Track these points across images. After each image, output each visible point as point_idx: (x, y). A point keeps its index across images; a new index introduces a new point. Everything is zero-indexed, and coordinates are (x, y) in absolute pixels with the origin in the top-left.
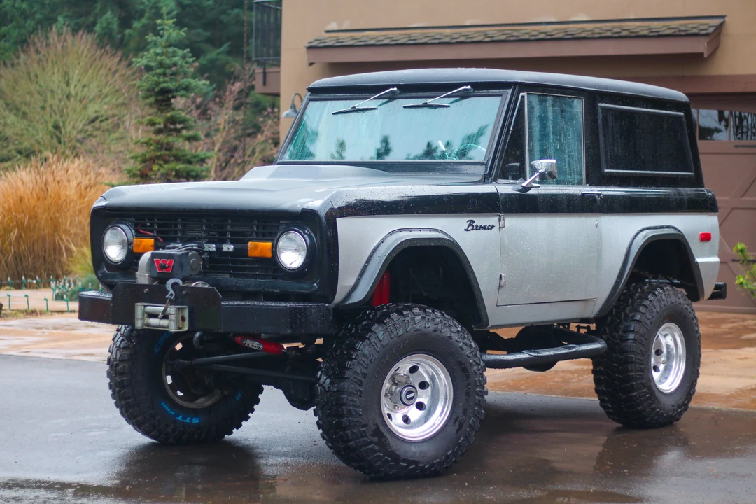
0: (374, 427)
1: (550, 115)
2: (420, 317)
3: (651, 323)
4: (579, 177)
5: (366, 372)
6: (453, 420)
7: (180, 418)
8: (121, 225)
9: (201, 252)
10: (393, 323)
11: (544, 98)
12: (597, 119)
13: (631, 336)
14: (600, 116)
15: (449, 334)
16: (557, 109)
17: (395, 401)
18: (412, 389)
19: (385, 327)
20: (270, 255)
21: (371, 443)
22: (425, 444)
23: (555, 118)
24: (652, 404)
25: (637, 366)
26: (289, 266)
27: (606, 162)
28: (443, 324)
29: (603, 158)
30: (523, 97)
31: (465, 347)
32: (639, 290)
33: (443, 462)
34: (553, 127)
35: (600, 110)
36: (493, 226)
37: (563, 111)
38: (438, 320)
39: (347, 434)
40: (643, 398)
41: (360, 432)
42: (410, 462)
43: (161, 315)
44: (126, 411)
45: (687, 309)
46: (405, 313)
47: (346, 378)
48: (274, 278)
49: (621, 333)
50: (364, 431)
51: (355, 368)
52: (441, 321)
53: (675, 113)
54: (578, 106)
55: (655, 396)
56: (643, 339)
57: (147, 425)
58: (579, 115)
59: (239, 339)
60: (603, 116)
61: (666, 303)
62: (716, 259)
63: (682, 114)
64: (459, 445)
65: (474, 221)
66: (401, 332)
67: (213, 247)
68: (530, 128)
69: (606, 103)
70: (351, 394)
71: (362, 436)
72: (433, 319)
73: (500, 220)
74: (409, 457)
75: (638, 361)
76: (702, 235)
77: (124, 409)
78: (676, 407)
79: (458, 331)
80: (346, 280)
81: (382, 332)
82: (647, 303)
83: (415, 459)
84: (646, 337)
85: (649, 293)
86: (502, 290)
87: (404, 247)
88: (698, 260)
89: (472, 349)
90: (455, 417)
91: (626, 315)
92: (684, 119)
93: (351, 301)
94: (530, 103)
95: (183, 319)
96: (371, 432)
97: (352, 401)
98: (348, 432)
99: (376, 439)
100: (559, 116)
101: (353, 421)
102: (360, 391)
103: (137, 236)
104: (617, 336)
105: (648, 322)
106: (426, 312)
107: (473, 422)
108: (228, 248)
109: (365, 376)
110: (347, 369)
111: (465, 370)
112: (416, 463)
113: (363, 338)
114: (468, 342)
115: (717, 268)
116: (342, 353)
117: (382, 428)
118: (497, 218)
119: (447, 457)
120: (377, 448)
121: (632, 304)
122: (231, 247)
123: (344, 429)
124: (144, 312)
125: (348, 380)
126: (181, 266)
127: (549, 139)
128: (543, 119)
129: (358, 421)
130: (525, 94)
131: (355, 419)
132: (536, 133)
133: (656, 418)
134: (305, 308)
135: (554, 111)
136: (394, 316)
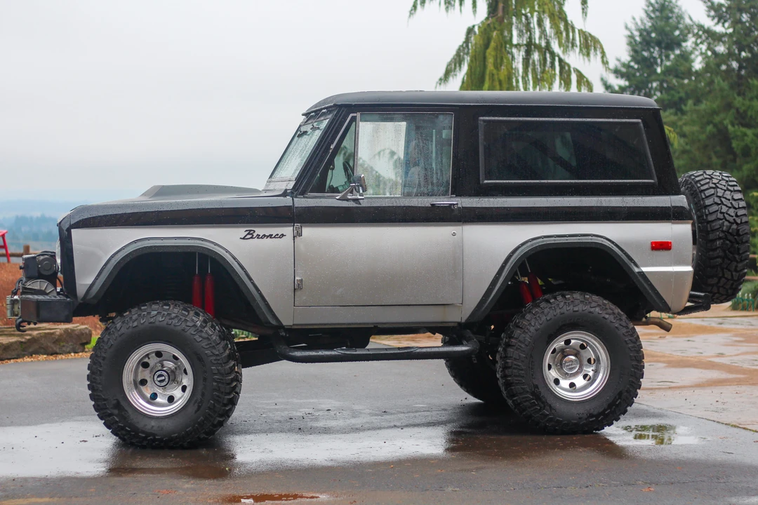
0: (115, 402)
2: (156, 312)
4: (441, 189)
6: (193, 402)
10: (131, 316)
11: (389, 116)
12: (478, 132)
14: (482, 129)
15: (183, 328)
18: (164, 373)
19: (124, 319)
21: (112, 414)
22: (166, 420)
27: (488, 173)
30: (354, 117)
33: (183, 437)
35: (482, 124)
36: (282, 235)
37: (419, 127)
41: (102, 404)
46: (142, 308)
50: (105, 404)
53: (625, 120)
54: (445, 121)
60: (487, 129)
62: (687, 269)
63: (640, 121)
64: (199, 424)
65: (254, 231)
66: (135, 324)
69: (494, 116)
73: (295, 230)
80: (84, 280)
81: (120, 324)
86: (298, 293)
87: (140, 253)
88: (643, 269)
90: (195, 399)
92: (641, 125)
93: (89, 296)
96: (111, 406)
99: (116, 412)
106: (162, 308)
111: (201, 359)
112: (154, 435)
114: (205, 336)
117: (123, 403)
118: (290, 228)
119: (187, 433)
120: (117, 419)
129: (100, 396)
130: (358, 114)
131: (97, 394)
136: (133, 310)
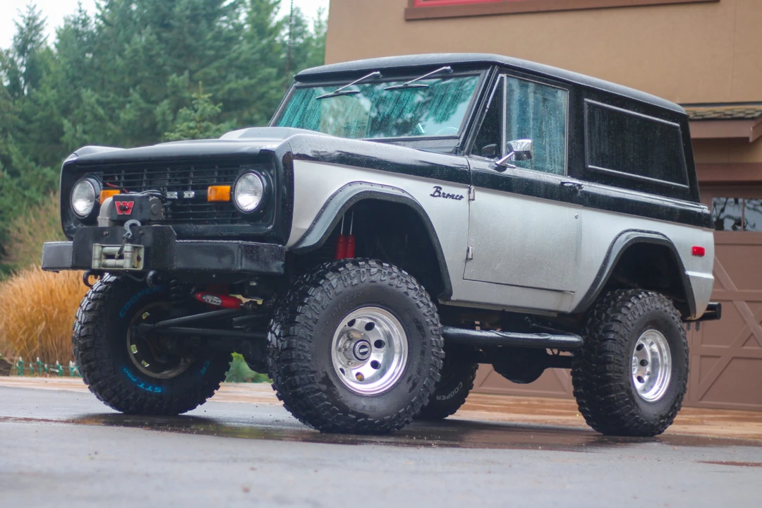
0: (323, 375)
1: (531, 100)
2: (376, 270)
3: (633, 325)
4: (560, 168)
5: (317, 317)
6: (406, 379)
7: (142, 386)
8: (89, 179)
9: (163, 199)
10: (348, 272)
11: (525, 83)
12: (583, 114)
13: (612, 336)
14: (586, 112)
15: (405, 290)
16: (539, 96)
17: (349, 357)
18: (366, 344)
19: (339, 275)
20: (227, 198)
21: (319, 390)
22: (377, 399)
23: (536, 106)
24: (631, 409)
25: (616, 366)
26: (245, 208)
27: (591, 158)
28: (400, 279)
29: (587, 153)
30: (502, 78)
31: (421, 305)
32: (623, 294)
33: (394, 419)
34: (534, 113)
35: (586, 106)
36: (462, 197)
37: (545, 100)
38: (394, 275)
39: (295, 380)
40: (621, 402)
41: (308, 378)
42: (360, 415)
43: (117, 255)
44: (88, 376)
45: (673, 318)
46: (360, 263)
47: (297, 322)
48: (233, 222)
49: (600, 332)
50: (313, 377)
51: (306, 313)
52: (398, 276)
53: (670, 123)
54: (563, 98)
55: (634, 401)
56: (623, 340)
57: (108, 390)
58: (563, 107)
59: (200, 295)
60: (589, 112)
61: (650, 307)
62: (710, 276)
63: (678, 125)
64: (412, 404)
65: (441, 188)
66: (355, 282)
67: (175, 195)
68: (508, 110)
69: (593, 99)
70: (301, 338)
71: (310, 383)
72: (390, 273)
73: (470, 192)
74: (359, 409)
75: (617, 362)
76: (694, 248)
77: (86, 374)
78: (658, 417)
79: (416, 288)
80: (300, 223)
81: (336, 280)
82: (630, 305)
83: (366, 413)
84: (626, 338)
85: (631, 296)
86: (468, 264)
87: (362, 197)
88: (689, 273)
89: (429, 309)
90: (408, 375)
91: (607, 316)
92: (680, 130)
93: (305, 244)
94: (509, 86)
95: (139, 259)
96: (320, 380)
97: (301, 345)
98: (297, 377)
99: (324, 387)
100: (541, 104)
101: (302, 367)
102: (310, 336)
103: (104, 189)
104: (596, 336)
105: (629, 323)
106: (382, 266)
107: (427, 382)
108: (190, 194)
109: (316, 322)
110: (299, 314)
111: (420, 328)
112: (366, 416)
113: (317, 285)
114: (425, 301)
115: (711, 286)
116: (295, 298)
117: (331, 378)
118: (467, 190)
119: (399, 415)
120: (325, 397)
121: (614, 306)
122: (192, 194)
123: (293, 374)
124: (101, 253)
125: (298, 324)
126: (141, 208)
127: (529, 124)
128: (523, 104)
129: (307, 367)
130: (505, 76)
131: (304, 365)
132: (515, 116)
133: (636, 424)
134: (257, 247)
135: (536, 99)
136: (349, 266)
